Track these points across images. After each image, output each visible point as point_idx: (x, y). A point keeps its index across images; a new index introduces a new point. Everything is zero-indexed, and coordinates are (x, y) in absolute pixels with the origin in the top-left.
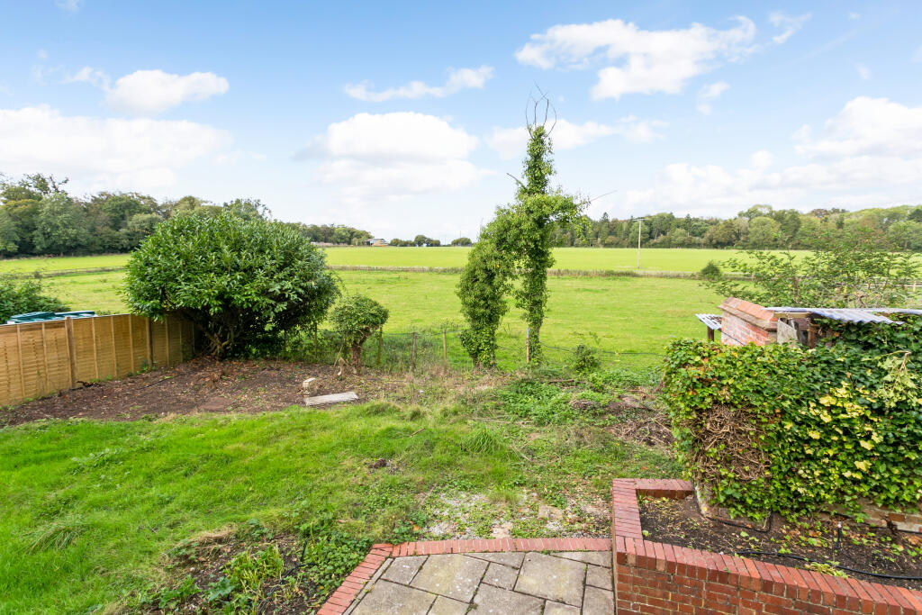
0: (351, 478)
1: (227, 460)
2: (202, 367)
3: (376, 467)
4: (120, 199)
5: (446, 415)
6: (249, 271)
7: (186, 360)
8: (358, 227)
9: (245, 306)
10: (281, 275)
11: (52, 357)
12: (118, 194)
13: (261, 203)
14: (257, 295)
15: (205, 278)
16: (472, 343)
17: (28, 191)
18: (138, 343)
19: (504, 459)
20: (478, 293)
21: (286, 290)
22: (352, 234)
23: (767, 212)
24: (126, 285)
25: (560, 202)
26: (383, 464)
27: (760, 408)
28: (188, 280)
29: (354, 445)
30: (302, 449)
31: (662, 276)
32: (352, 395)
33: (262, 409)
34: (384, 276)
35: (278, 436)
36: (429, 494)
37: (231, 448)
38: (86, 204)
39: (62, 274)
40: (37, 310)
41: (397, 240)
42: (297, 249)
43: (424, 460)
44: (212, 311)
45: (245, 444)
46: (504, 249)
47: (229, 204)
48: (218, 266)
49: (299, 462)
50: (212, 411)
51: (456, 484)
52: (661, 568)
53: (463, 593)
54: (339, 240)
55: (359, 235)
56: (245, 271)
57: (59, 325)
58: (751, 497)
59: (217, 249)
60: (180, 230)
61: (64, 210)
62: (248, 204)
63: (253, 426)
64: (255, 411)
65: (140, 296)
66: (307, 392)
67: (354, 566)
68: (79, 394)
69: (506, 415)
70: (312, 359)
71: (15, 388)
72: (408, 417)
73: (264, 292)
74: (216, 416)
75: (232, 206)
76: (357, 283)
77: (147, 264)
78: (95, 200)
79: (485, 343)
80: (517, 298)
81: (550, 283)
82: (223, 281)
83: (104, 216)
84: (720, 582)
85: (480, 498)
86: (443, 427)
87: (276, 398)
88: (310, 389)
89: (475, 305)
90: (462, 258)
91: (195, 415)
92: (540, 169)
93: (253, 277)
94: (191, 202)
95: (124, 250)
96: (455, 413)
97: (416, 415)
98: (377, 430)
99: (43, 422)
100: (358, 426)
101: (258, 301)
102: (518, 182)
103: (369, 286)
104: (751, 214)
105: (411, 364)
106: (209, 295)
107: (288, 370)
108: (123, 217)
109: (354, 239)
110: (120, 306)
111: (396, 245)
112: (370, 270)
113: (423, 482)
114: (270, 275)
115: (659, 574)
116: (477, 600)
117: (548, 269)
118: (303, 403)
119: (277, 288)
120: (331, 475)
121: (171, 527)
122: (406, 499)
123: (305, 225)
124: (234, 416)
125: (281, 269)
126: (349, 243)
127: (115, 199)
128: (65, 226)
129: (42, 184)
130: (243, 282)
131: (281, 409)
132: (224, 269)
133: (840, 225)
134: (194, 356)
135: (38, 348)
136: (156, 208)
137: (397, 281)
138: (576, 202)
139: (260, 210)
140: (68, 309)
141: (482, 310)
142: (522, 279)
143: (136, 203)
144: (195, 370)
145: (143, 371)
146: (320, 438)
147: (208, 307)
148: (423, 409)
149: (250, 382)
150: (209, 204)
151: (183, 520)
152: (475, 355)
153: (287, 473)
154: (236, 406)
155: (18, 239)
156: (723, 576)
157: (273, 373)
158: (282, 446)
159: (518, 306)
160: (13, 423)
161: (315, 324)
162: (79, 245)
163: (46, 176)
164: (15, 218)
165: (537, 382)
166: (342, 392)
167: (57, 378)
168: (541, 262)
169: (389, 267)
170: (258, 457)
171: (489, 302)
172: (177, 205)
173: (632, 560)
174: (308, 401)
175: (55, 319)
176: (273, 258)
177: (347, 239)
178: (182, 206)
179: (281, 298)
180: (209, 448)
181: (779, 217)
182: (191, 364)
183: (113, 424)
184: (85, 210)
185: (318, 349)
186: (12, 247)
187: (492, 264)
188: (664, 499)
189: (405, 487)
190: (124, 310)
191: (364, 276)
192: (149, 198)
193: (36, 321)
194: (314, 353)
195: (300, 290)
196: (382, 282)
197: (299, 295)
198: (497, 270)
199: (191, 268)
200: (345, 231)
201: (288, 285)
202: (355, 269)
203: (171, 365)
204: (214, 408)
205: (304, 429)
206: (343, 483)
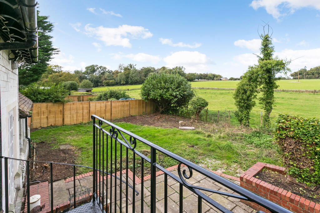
0: (182, 148)
1: (154, 137)
2: (156, 115)
3: (190, 147)
4: (147, 69)
5: (220, 138)
6: (168, 89)
7: (153, 113)
8: (217, 74)
9: (166, 98)
10: (176, 90)
11: (126, 108)
12: (146, 67)
13: (183, 67)
14: (170, 96)
15: (157, 91)
16: (239, 116)
17: (128, 68)
18: (143, 107)
19: (233, 154)
20: (241, 97)
21: (177, 94)
22: (214, 76)
24: (140, 92)
25: (275, 63)
26: (193, 146)
27: (305, 141)
28: (153, 91)
29: (187, 140)
30: (172, 138)
32: (193, 128)
33: (168, 127)
34: (224, 91)
35: (168, 134)
36: (203, 157)
37: (156, 135)
38: (140, 71)
39: (133, 90)
40: (125, 97)
41: (232, 78)
42: (182, 83)
43: (205, 148)
44: (158, 99)
45: (160, 134)
46: (252, 81)
47: (174, 68)
48: (160, 87)
49: (171, 141)
50: (156, 126)
51: (213, 156)
52: (254, 185)
53: (198, 179)
54: (209, 78)
55: (217, 76)
56: (167, 89)
57: (128, 101)
58: (304, 175)
59: (161, 83)
60: (153, 78)
61: (135, 73)
62: (180, 68)
63: (163, 131)
64: (166, 128)
65: (143, 95)
66: (180, 125)
67: (174, 165)
68: (130, 118)
69: (244, 142)
70: (186, 116)
71: (119, 115)
72: (207, 136)
73: (171, 95)
74: (156, 127)
75: (175, 69)
76: (212, 94)
77: (145, 87)
78: (142, 69)
79: (244, 117)
80: (260, 100)
81: (275, 95)
82: (161, 91)
83: (143, 74)
84: (274, 194)
85: (219, 162)
86: (217, 141)
87: (172, 126)
88: (181, 124)
89: (240, 102)
90: (235, 85)
91: (152, 126)
92: (267, 51)
93: (169, 91)
94: (164, 68)
95: (141, 84)
96: (223, 138)
97: (209, 136)
98: (195, 138)
99: (123, 123)
100: (190, 136)
101: (169, 97)
102: (258, 56)
103: (216, 95)
105: (216, 121)
106: (157, 95)
107: (178, 118)
108: (147, 74)
109: (215, 78)
110: (139, 97)
111: (232, 80)
112: (218, 89)
113: (202, 153)
114: (173, 90)
115: (253, 187)
116: (201, 181)
117: (274, 89)
118: (178, 128)
119: (175, 94)
120: (178, 146)
121: (140, 147)
122: (195, 156)
123: (197, 74)
124: (160, 128)
125: (177, 88)
126: (213, 79)
127: (146, 69)
128: (135, 77)
129: (131, 66)
130: (166, 92)
131: (172, 128)
132: (162, 88)
134: (155, 112)
135: (124, 106)
136: (155, 71)
137: (228, 94)
138: (284, 62)
139: (183, 69)
140: (130, 98)
141: (243, 104)
142: (262, 93)
143: (150, 70)
144: (155, 116)
145: (143, 115)
146: (178, 137)
147: (157, 98)
148: (212, 134)
149: (167, 121)
150: (169, 69)
151: (142, 147)
152: (241, 121)
153: (166, 143)
154: (161, 126)
155: (126, 80)
156: (276, 193)
157: (174, 119)
158: (168, 137)
159: (260, 103)
160: (118, 122)
161: (188, 106)
162: (137, 82)
163: (132, 64)
164: (125, 75)
165: (262, 133)
166: (191, 126)
167: (127, 114)
168: (270, 86)
169: (226, 88)
170: (162, 138)
171: (246, 101)
172: (160, 69)
173: (244, 180)
174: (180, 127)
175: (127, 100)
176: (174, 85)
177: (213, 78)
178: (161, 70)
179: (176, 97)
180: (152, 133)
182: (154, 114)
183: (135, 125)
184: (139, 72)
185: (188, 113)
186: (124, 83)
187: (245, 87)
188: (276, 172)
189: (196, 153)
190: (140, 98)
191: (215, 91)
192: (154, 68)
193: (124, 100)
194: (187, 115)
195: (182, 95)
196: (222, 94)
197: (181, 96)
198: (248, 89)
199: (154, 88)
200: (211, 75)
201: (178, 93)
202: (213, 89)
203: (149, 114)
204: (156, 125)
205: (175, 134)
206: (179, 148)
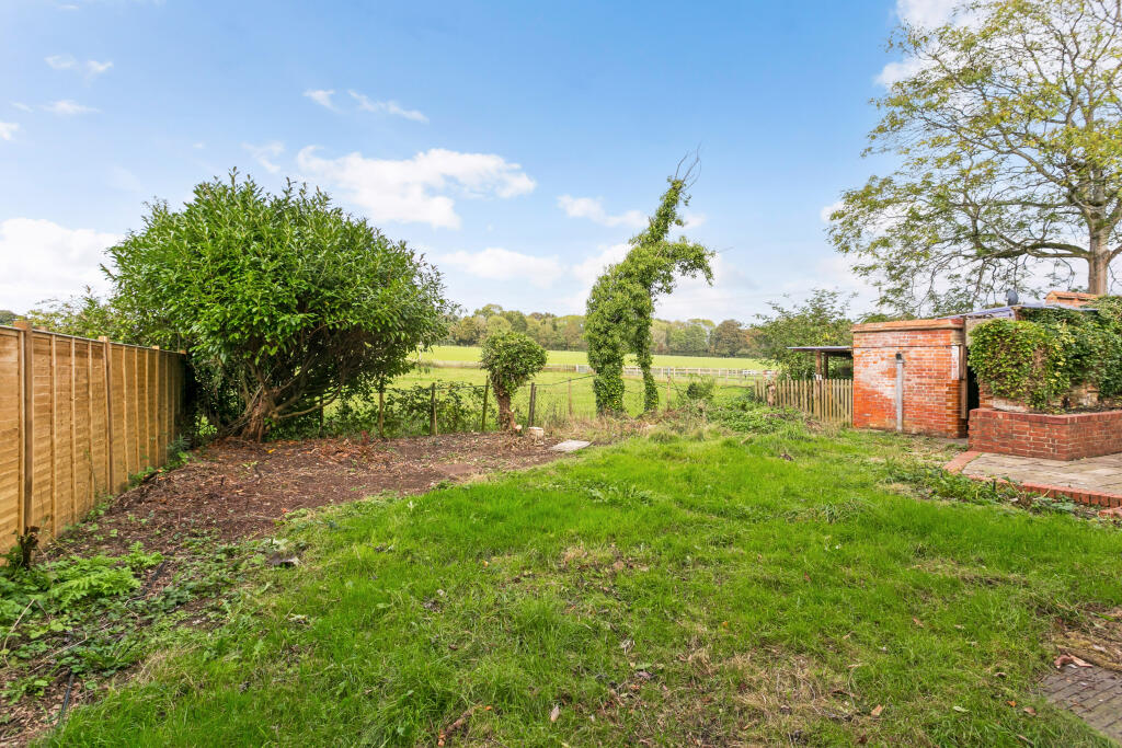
11: (95, 422)
16: (606, 388)
23: (499, 312)
31: (462, 367)
79: (619, 387)
104: (487, 312)
133: (555, 328)
181: (509, 317)
